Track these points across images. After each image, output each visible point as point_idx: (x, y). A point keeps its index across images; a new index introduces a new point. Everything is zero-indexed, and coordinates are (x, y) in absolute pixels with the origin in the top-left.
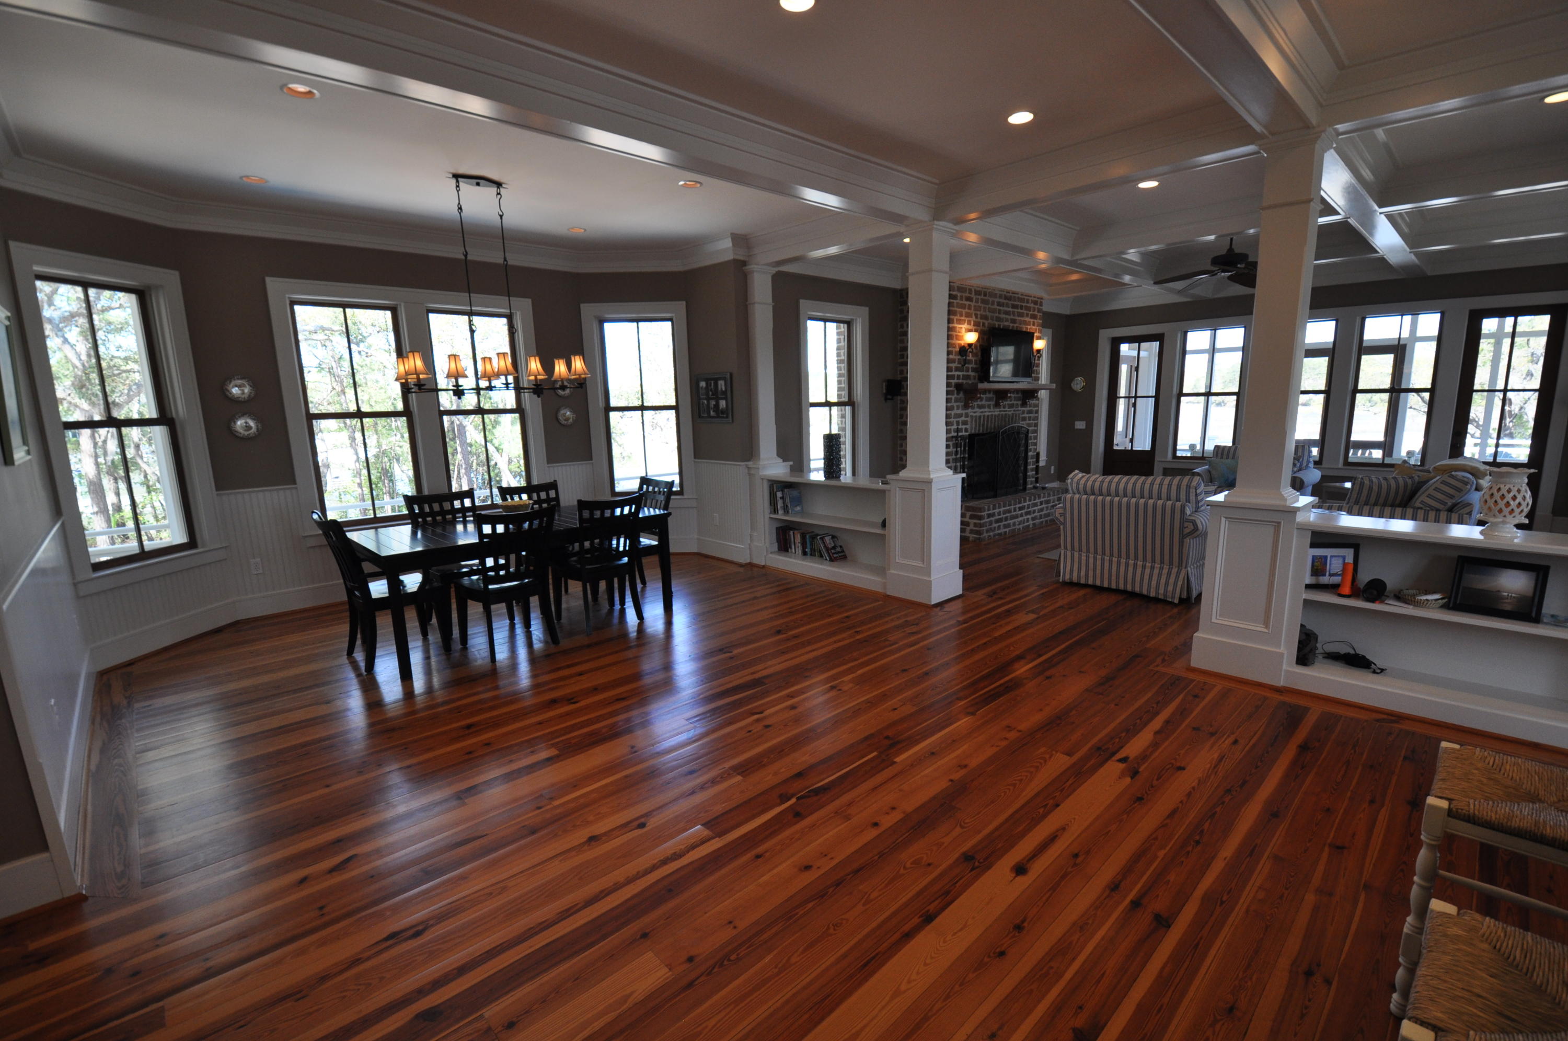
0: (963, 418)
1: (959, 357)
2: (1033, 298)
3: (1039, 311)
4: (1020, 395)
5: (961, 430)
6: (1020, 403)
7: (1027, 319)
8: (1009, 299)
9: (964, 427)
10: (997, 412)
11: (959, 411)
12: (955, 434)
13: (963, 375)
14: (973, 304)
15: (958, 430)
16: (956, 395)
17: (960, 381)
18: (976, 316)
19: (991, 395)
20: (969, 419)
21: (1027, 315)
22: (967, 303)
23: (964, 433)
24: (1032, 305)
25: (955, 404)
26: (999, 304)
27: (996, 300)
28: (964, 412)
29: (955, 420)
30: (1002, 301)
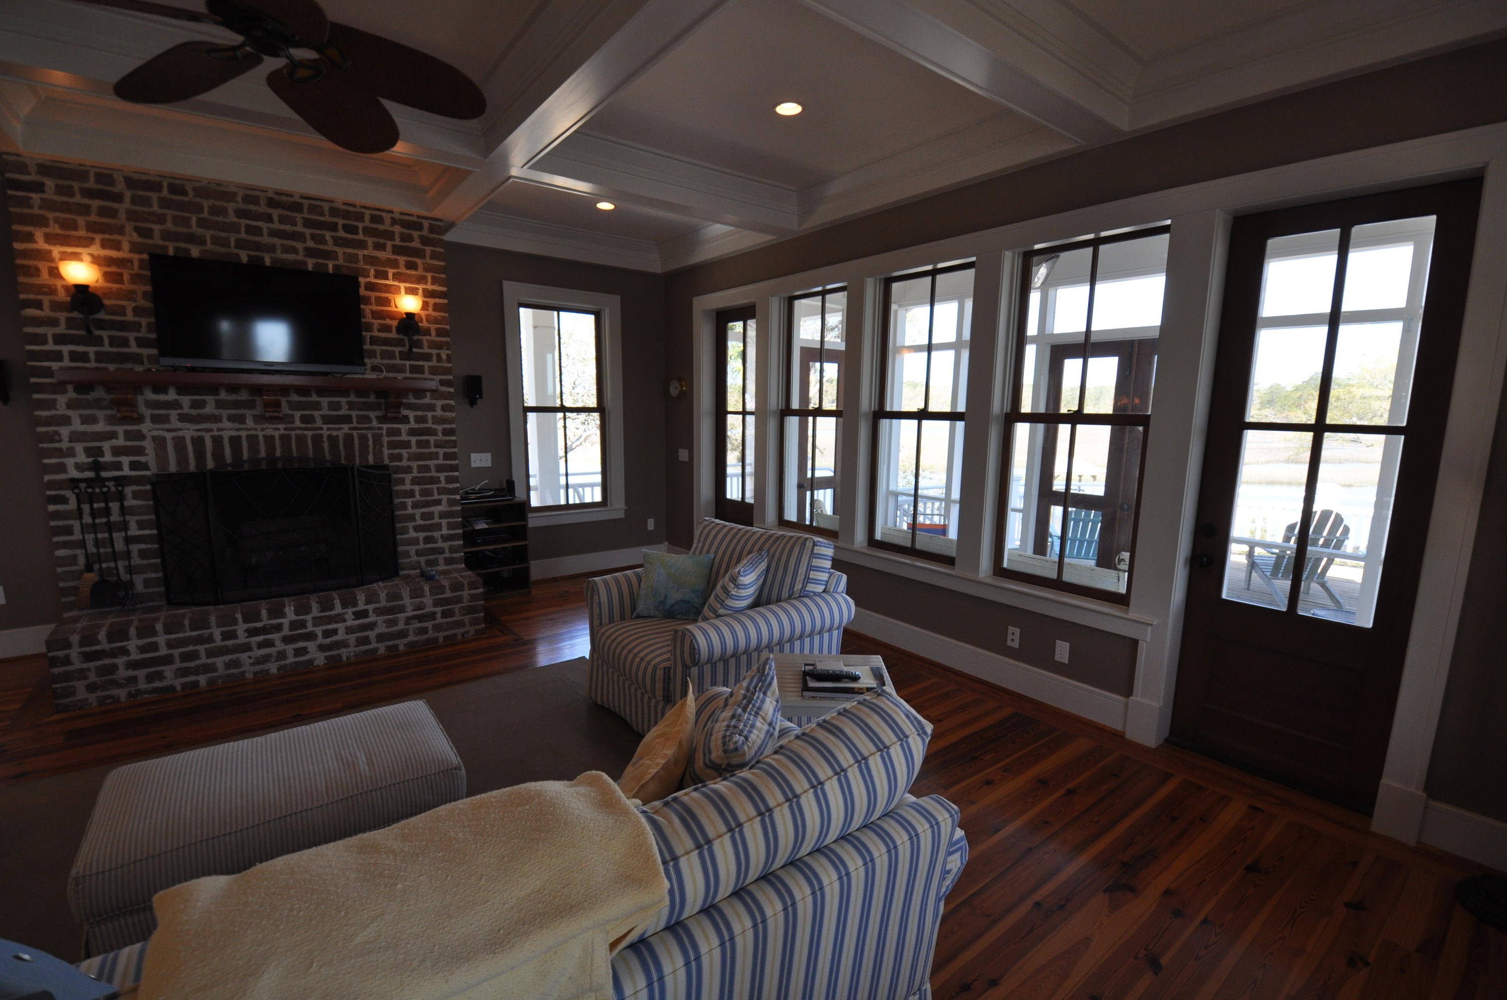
0: (120, 442)
1: (75, 314)
2: (397, 216)
3: (425, 241)
4: (372, 398)
5: (118, 466)
6: (372, 414)
7: (382, 255)
8: (297, 207)
9: (125, 460)
10: (277, 430)
11: (100, 427)
12: (90, 474)
13: (96, 353)
14: (123, 208)
15: (97, 466)
16: (71, 394)
17: (92, 364)
18: (145, 233)
19: (244, 396)
20: (148, 444)
21: (380, 247)
22: (96, 203)
23: (126, 471)
24: (397, 229)
25: (75, 415)
26: (241, 214)
27: (231, 207)
28: (120, 430)
29: (79, 448)
30: (263, 208)
